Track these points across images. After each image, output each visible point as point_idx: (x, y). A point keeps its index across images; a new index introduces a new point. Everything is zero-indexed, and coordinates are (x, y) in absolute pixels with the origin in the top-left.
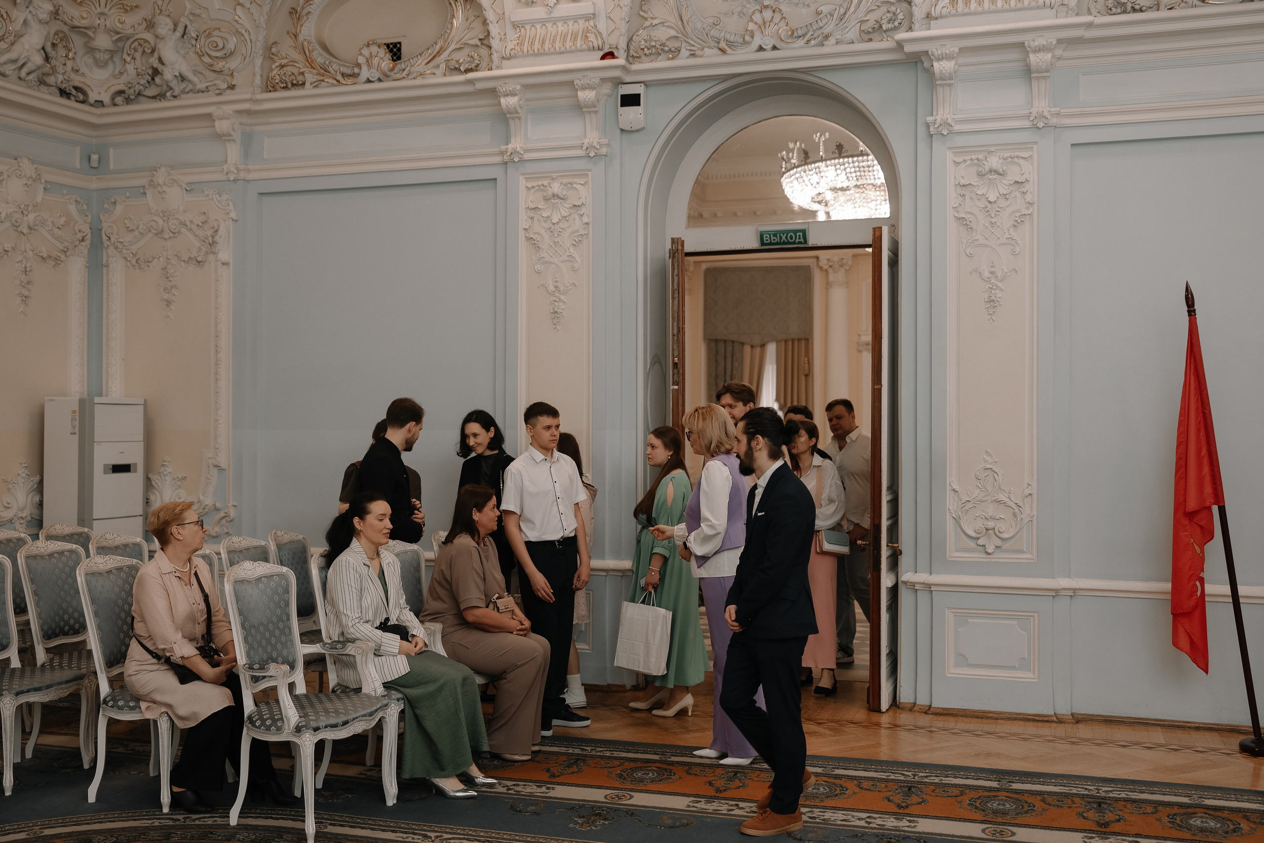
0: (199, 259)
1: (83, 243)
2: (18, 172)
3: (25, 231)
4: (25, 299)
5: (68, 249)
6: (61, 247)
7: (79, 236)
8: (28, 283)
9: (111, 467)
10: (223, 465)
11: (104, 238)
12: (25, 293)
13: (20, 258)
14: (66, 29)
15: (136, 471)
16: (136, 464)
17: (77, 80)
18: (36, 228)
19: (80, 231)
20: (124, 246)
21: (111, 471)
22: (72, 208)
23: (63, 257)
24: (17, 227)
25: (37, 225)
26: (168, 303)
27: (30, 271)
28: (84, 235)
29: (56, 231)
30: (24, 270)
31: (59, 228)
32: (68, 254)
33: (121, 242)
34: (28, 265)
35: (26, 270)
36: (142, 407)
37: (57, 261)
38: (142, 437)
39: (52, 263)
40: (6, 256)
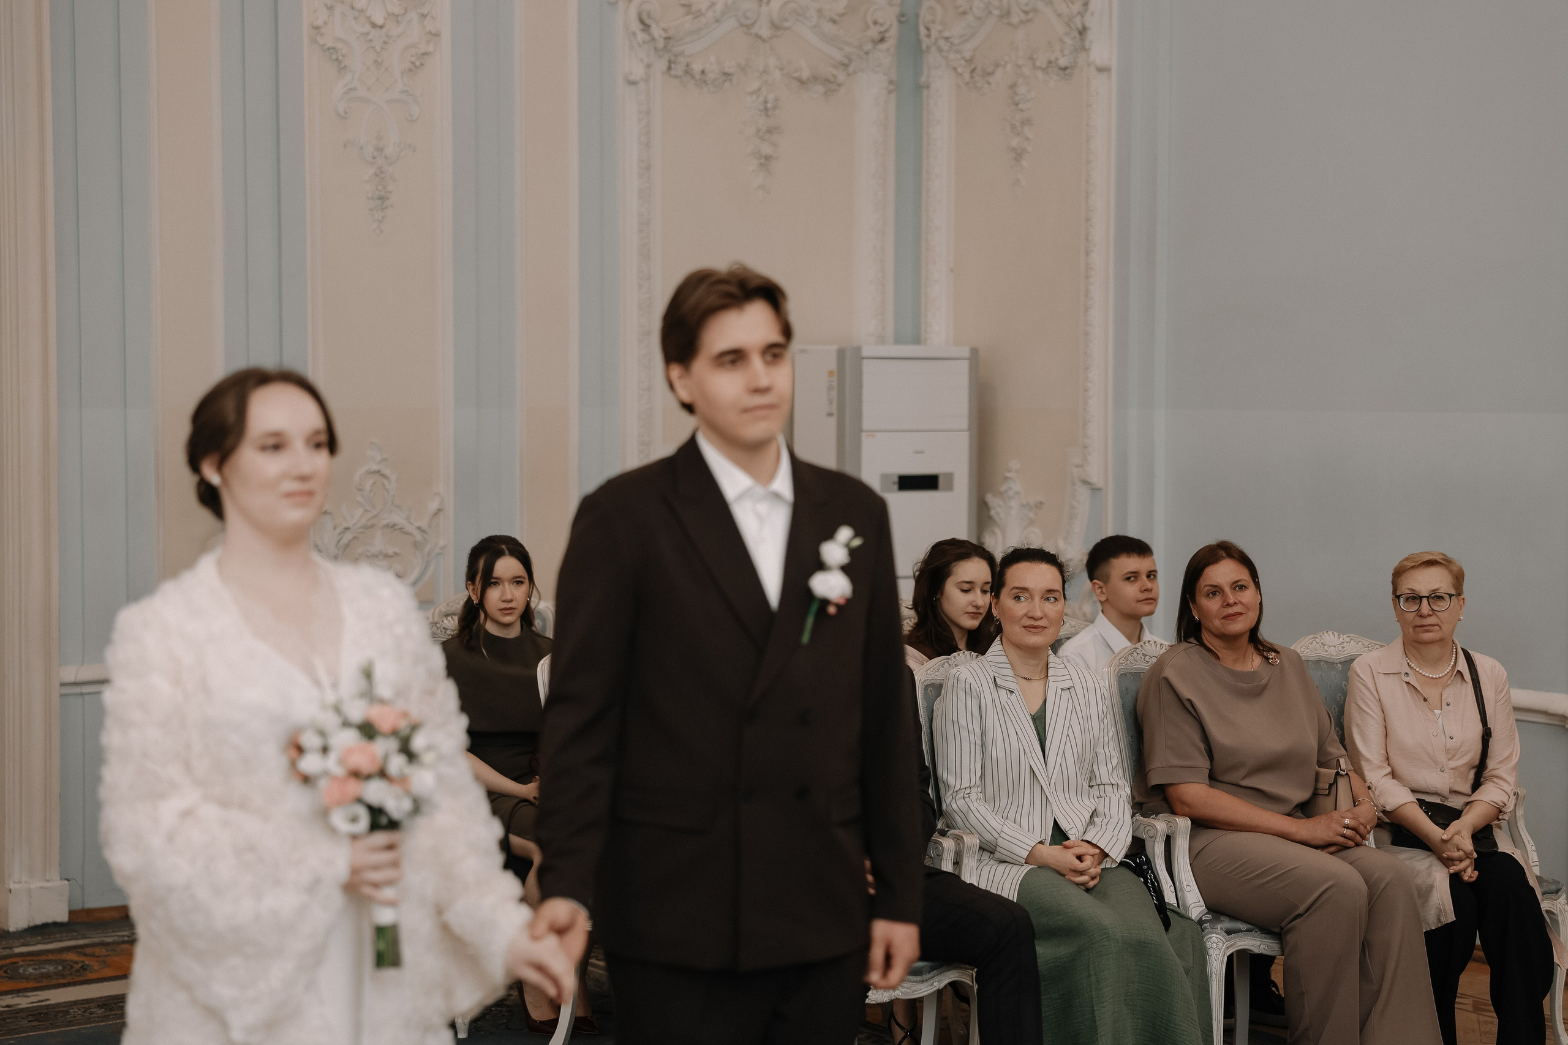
0: (1063, 62)
1: (882, 46)
3: (765, 32)
4: (766, 161)
5: (850, 60)
6: (838, 56)
7: (874, 32)
8: (770, 131)
9: (896, 479)
10: (1096, 478)
11: (923, 31)
12: (766, 149)
13: (756, 85)
15: (950, 488)
16: (950, 476)
18: (786, 25)
19: (875, 23)
20: (952, 44)
21: (896, 487)
23: (841, 77)
24: (749, 27)
25: (786, 20)
26: (1019, 154)
27: (775, 108)
28: (882, 29)
29: (828, 27)
30: (762, 107)
31: (834, 22)
32: (851, 69)
33: (947, 39)
34: (771, 97)
35: (766, 109)
36: (965, 364)
37: (830, 85)
38: (964, 423)
39: (820, 89)
40: (727, 84)
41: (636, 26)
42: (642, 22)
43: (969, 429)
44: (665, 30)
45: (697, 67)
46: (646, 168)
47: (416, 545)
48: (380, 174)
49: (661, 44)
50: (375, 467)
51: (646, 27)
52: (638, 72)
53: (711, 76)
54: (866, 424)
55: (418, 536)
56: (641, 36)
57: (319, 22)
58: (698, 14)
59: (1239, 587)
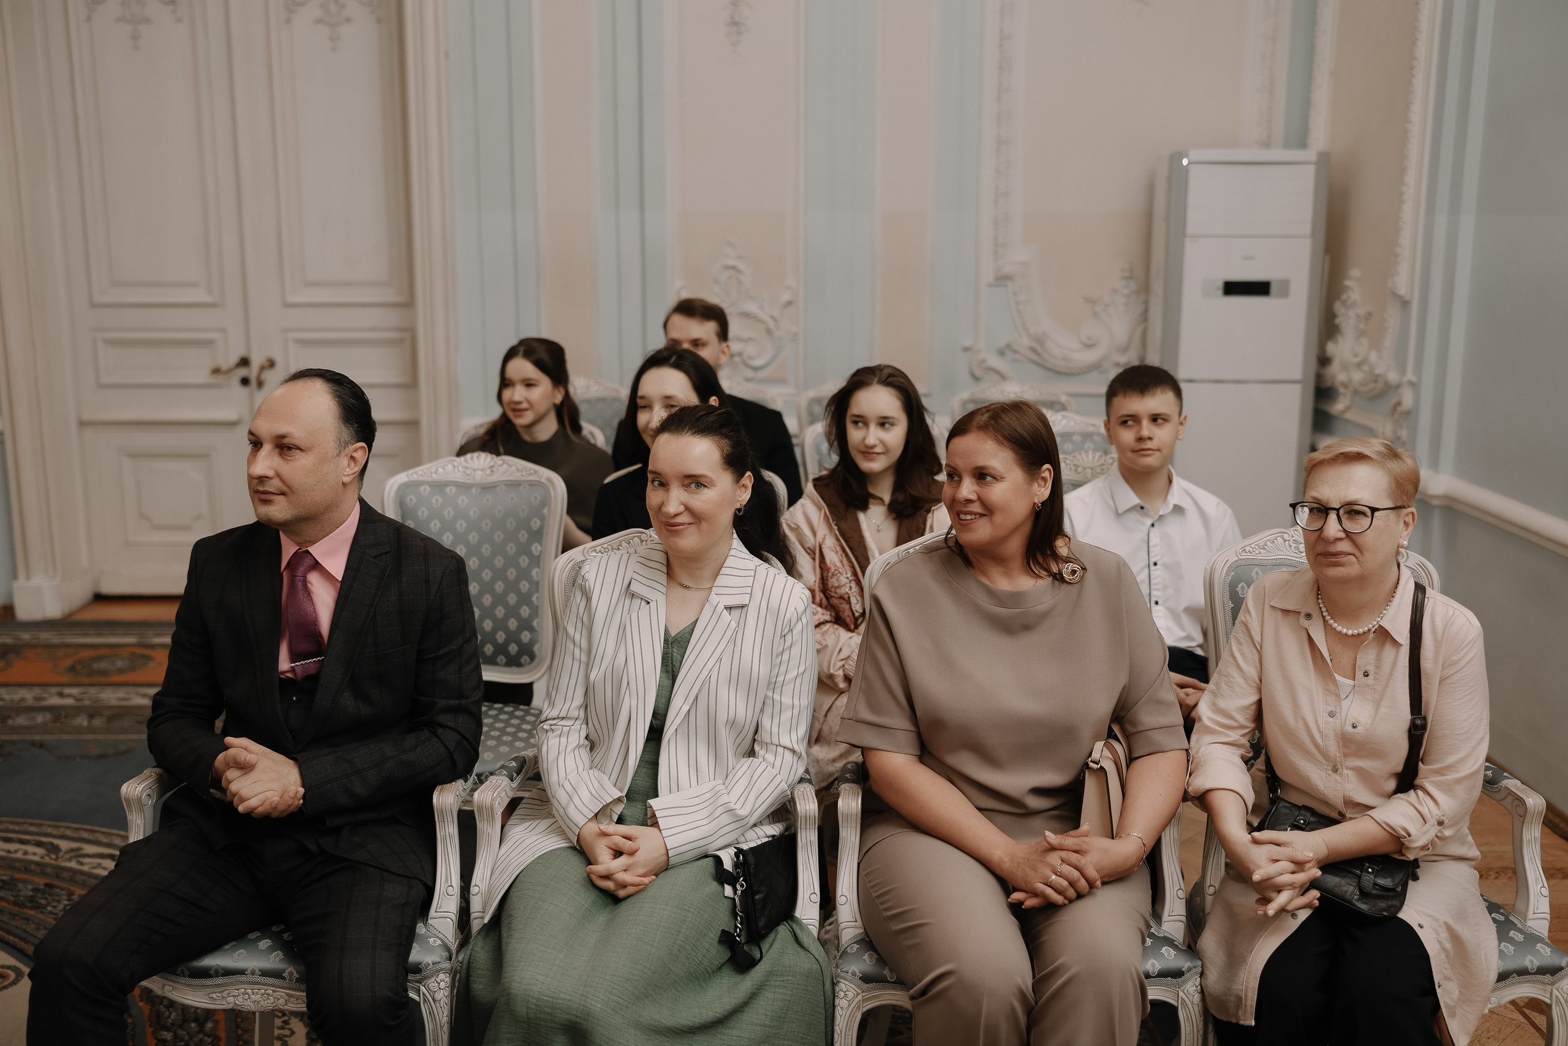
9: (1221, 285)
15: (1285, 293)
16: (1285, 284)
21: (1220, 292)
36: (1311, 170)
38: (1307, 229)
43: (1313, 234)
47: (769, 332)
50: (730, 262)
54: (1190, 229)
55: (771, 324)
59: (981, 475)
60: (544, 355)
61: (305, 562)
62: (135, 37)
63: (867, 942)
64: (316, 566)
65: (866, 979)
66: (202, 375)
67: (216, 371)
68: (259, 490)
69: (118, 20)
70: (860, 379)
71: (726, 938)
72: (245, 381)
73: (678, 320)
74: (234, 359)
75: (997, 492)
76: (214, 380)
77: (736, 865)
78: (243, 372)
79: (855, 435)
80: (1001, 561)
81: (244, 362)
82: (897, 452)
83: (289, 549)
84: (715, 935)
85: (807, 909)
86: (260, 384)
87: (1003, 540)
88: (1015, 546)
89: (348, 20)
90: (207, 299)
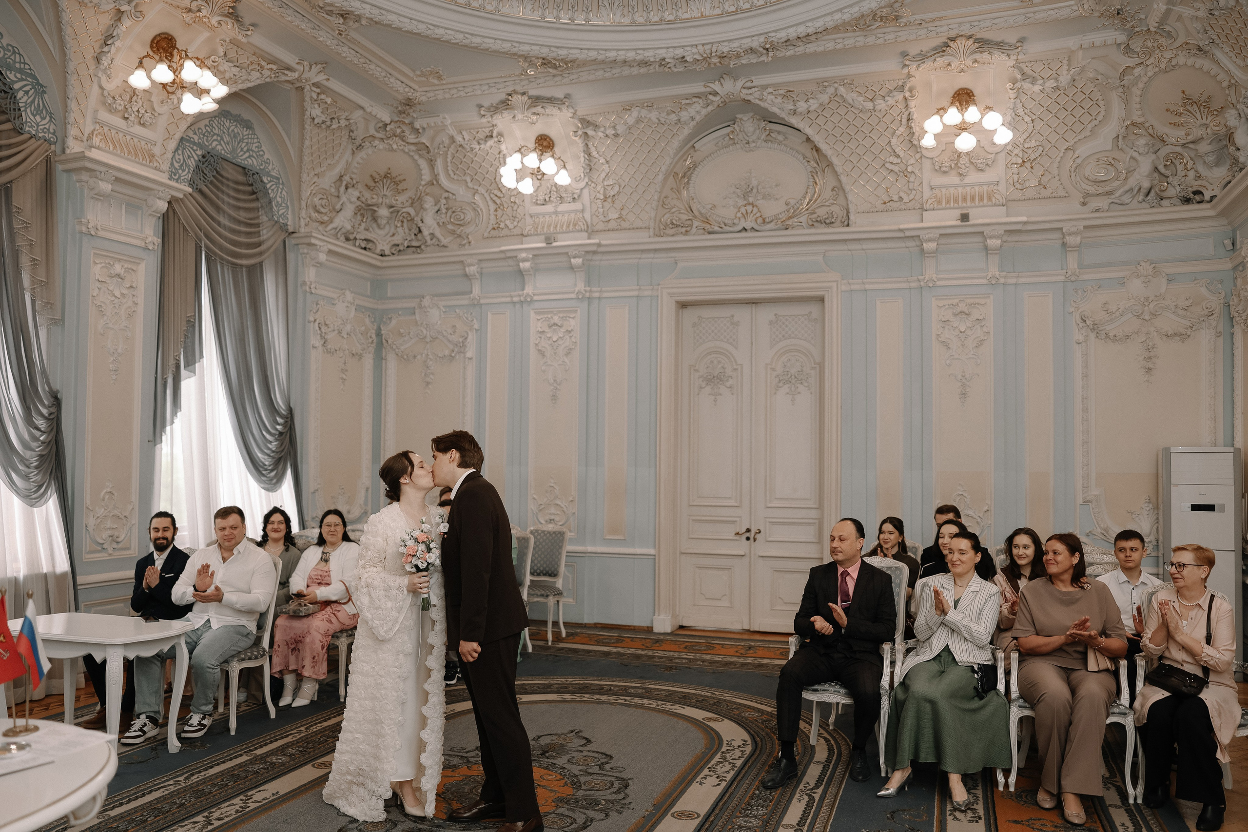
1: (1212, 317)
2: (1136, 274)
3: (1147, 317)
4: (1149, 370)
5: (1194, 325)
6: (1189, 324)
7: (1206, 312)
8: (1150, 358)
9: (1190, 506)
11: (1230, 309)
12: (1149, 365)
13: (1144, 339)
14: (1178, 149)
15: (1222, 510)
16: (1222, 506)
17: (1196, 185)
18: (1159, 313)
19: (1208, 308)
21: (1190, 509)
22: (1203, 290)
23: (1190, 332)
24: (1139, 316)
25: (1158, 311)
27: (1153, 348)
28: (1212, 310)
29: (1181, 312)
30: (1146, 348)
31: (1185, 310)
32: (1194, 329)
34: (1151, 344)
35: (1149, 349)
36: (1231, 456)
37: (1183, 337)
38: (1231, 482)
39: (1178, 338)
40: (1128, 340)
41: (1079, 321)
42: (1082, 319)
43: (1235, 484)
44: (1093, 321)
45: (1111, 334)
46: (1085, 376)
47: (978, 523)
48: (964, 385)
49: (1091, 327)
50: (961, 493)
51: (1085, 321)
52: (1082, 339)
53: (1119, 337)
55: (979, 520)
56: (1081, 325)
57: (939, 333)
58: (1112, 313)
59: (1055, 553)
60: (896, 523)
61: (846, 574)
62: (715, 401)
63: (1021, 696)
64: (849, 574)
65: (1020, 707)
66: (731, 536)
67: (738, 534)
68: (833, 551)
69: (709, 394)
70: (1018, 532)
71: (976, 688)
72: (748, 539)
73: (938, 516)
74: (744, 530)
75: (1060, 558)
76: (737, 537)
77: (978, 669)
78: (748, 535)
79: (1015, 551)
80: (1062, 581)
81: (748, 530)
82: (1032, 558)
83: (840, 570)
84: (972, 687)
85: (1001, 687)
86: (755, 540)
87: (1062, 573)
88: (1067, 577)
89: (799, 393)
90: (736, 504)
